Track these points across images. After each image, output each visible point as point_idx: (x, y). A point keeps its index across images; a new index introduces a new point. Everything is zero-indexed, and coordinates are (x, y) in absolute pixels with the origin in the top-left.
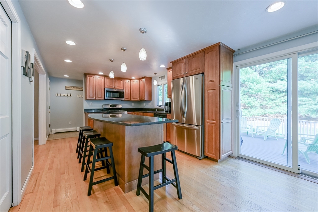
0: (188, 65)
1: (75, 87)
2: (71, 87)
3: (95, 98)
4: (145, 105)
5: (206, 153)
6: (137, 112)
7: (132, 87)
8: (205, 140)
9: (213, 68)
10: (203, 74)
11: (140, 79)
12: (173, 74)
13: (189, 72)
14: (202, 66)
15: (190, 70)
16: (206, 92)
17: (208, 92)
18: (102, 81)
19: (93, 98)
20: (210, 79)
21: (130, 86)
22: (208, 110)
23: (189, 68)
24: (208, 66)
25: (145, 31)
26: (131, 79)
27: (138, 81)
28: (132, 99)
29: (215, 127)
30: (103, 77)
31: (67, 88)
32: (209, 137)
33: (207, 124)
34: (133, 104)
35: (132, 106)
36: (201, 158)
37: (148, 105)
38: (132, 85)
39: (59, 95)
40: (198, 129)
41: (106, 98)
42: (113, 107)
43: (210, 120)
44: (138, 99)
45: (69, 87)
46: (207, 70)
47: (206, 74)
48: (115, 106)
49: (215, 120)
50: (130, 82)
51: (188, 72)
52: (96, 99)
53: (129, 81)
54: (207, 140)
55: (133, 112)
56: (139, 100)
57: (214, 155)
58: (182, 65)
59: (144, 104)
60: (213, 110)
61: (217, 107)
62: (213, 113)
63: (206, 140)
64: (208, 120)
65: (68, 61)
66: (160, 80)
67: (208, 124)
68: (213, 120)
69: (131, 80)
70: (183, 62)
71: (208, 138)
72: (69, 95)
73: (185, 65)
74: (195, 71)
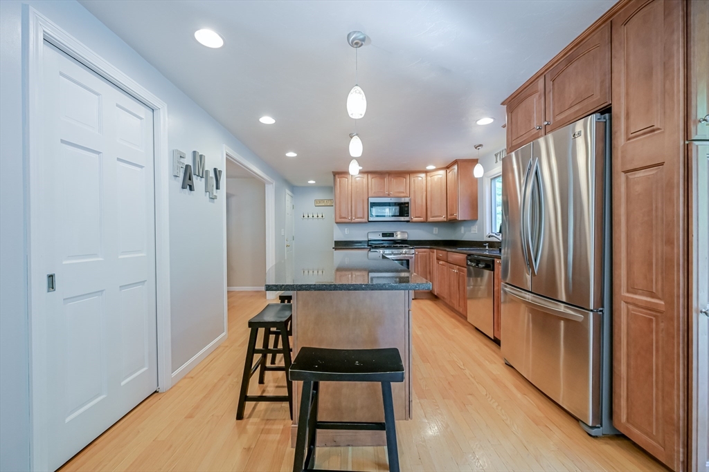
0: (550, 96)
1: (328, 200)
2: (323, 201)
3: (351, 219)
4: (465, 233)
5: (620, 421)
6: (437, 249)
7: (429, 189)
8: (615, 370)
9: (649, 74)
10: (607, 110)
11: (448, 168)
12: (510, 137)
13: (554, 117)
14: (602, 82)
15: (557, 112)
16: (621, 180)
17: (627, 178)
18: (363, 183)
19: (347, 220)
20: (639, 124)
21: (424, 188)
22: (628, 253)
23: (554, 105)
24: (627, 75)
25: (362, 37)
26: (426, 172)
27: (442, 172)
28: (430, 219)
29: (662, 325)
30: (365, 176)
31: (318, 203)
32: (632, 363)
33: (623, 310)
34: (435, 230)
35: (435, 235)
36: (593, 432)
37: (470, 231)
38: (429, 185)
39: (306, 216)
40: (580, 320)
41: (371, 219)
42: (389, 236)
43: (636, 294)
44: (443, 218)
45: (320, 201)
46: (623, 90)
47: (619, 109)
48: (392, 235)
49: (660, 295)
50: (424, 178)
51: (552, 120)
52: (353, 221)
53: (423, 175)
54: (622, 369)
55: (430, 248)
56: (445, 220)
57: (655, 444)
58: (535, 103)
59: (463, 229)
60: (650, 252)
61: (670, 242)
62: (650, 264)
63: (620, 371)
64: (628, 291)
65: (291, 154)
66: (497, 162)
67: (631, 307)
68: (652, 295)
69: (428, 174)
70: (536, 92)
71: (628, 365)
72: (320, 216)
73: (543, 98)
74: (577, 108)
